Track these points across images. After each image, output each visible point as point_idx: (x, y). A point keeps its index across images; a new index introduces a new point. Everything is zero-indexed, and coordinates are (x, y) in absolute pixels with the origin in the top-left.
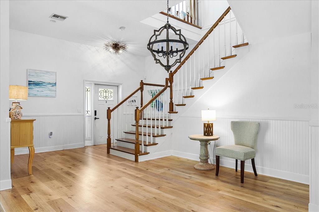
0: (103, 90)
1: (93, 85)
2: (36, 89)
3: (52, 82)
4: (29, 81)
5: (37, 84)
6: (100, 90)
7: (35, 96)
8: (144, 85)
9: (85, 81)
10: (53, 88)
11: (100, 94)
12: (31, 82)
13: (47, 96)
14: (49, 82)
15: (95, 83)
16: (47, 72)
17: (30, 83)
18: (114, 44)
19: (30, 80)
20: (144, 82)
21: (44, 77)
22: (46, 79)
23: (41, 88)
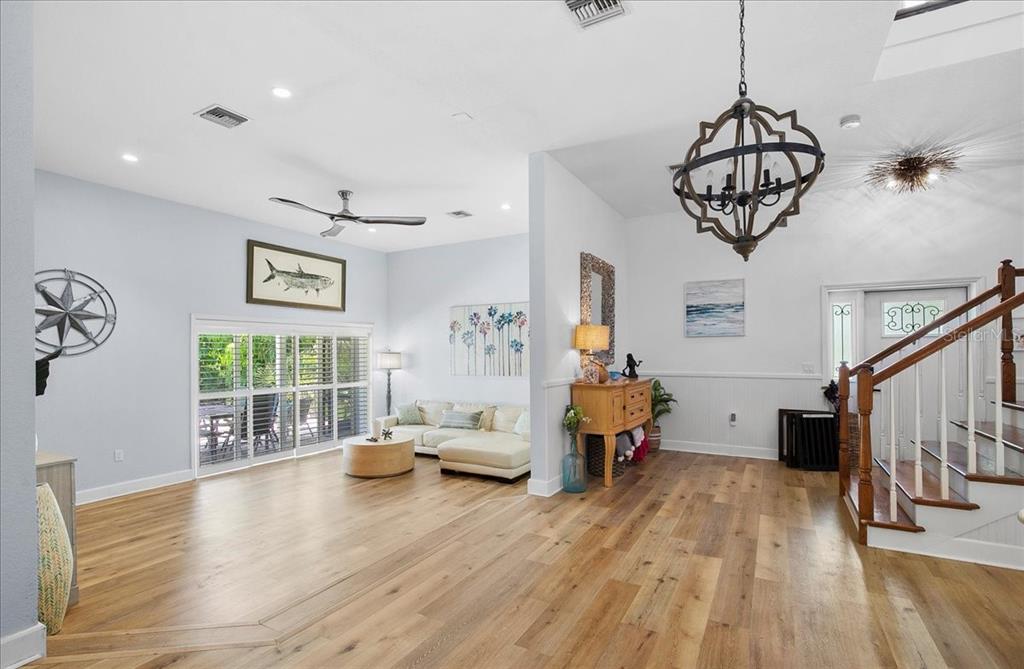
0: (900, 304)
1: (860, 296)
2: (701, 321)
3: (733, 302)
4: (688, 307)
5: (702, 310)
6: (887, 306)
7: (700, 335)
8: (1017, 278)
9: (824, 289)
10: (738, 316)
11: (887, 319)
12: (692, 307)
13: (723, 335)
14: (727, 302)
15: (867, 289)
16: (725, 282)
17: (691, 310)
18: (900, 163)
19: (690, 303)
20: (1017, 265)
21: (717, 294)
22: (722, 297)
23: (712, 319)
